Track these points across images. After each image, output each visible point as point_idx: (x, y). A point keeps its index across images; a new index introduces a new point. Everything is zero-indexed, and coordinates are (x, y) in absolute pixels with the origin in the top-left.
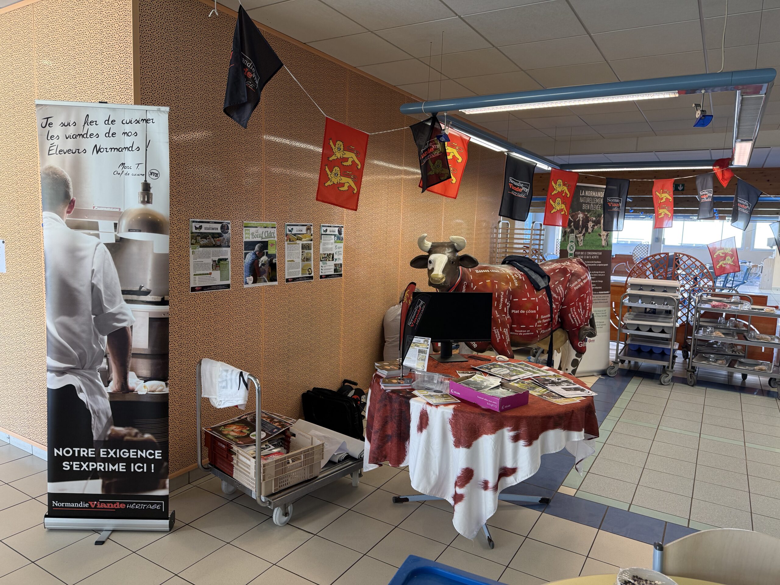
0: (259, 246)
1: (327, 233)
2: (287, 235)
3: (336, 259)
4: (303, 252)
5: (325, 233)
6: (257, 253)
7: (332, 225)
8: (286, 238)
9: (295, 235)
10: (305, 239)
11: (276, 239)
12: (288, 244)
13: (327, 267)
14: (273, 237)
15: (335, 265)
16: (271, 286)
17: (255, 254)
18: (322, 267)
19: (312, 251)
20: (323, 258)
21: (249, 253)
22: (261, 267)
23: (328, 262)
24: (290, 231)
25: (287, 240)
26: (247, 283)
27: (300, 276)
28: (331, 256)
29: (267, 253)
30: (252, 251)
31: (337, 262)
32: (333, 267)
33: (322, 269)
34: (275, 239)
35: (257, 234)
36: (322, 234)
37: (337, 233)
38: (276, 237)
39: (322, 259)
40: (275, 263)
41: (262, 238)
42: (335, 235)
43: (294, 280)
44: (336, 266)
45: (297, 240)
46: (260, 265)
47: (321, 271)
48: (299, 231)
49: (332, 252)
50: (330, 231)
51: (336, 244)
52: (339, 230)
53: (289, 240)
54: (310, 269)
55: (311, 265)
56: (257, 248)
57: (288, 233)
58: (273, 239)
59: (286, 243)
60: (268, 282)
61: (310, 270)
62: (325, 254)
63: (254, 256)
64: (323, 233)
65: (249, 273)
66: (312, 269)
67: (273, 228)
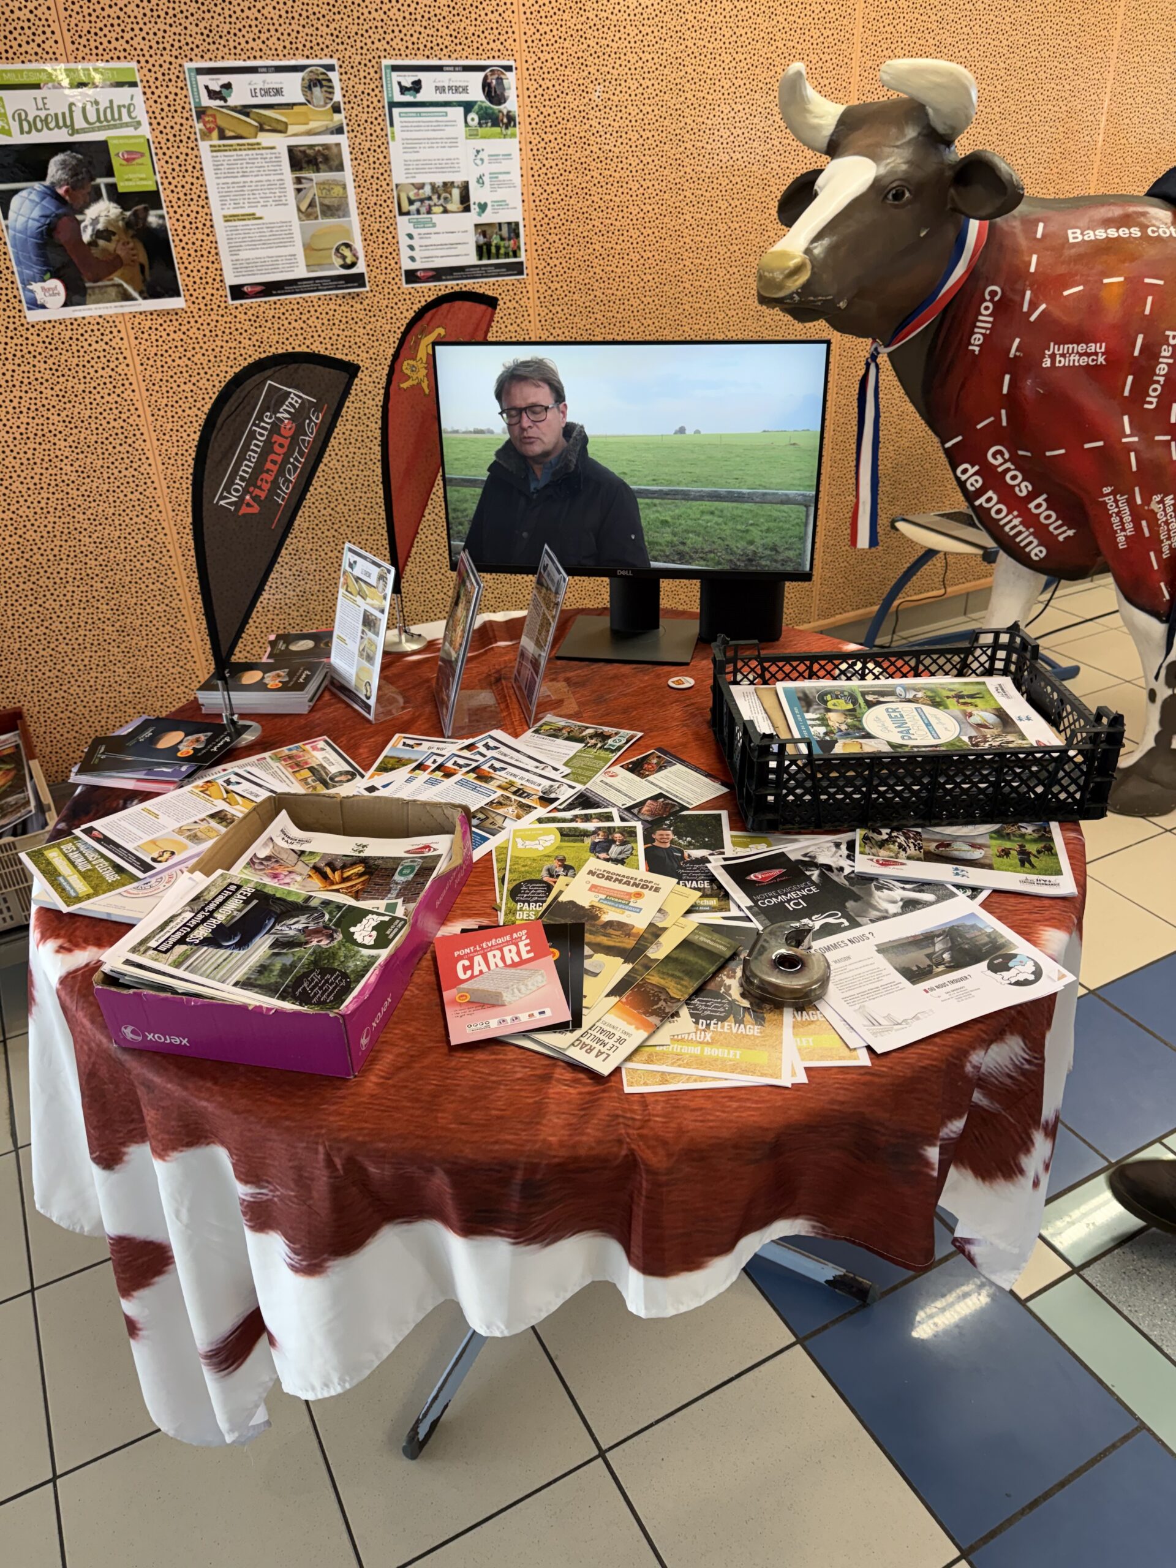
0: (64, 164)
1: (421, 97)
2: (201, 112)
3: (483, 207)
4: (298, 180)
5: (407, 98)
6: (61, 191)
7: (445, 62)
8: (199, 126)
9: (245, 110)
10: (303, 128)
11: (145, 130)
12: (214, 149)
13: (435, 240)
14: (127, 125)
15: (482, 229)
16: (160, 313)
17: (51, 192)
18: (410, 236)
19: (348, 175)
20: (411, 202)
21: (24, 193)
22: (93, 244)
23: (438, 218)
24: (212, 94)
25: (206, 135)
26: (34, 305)
27: (300, 272)
28: (456, 193)
29: (112, 188)
30: (37, 185)
31: (488, 217)
32: (471, 240)
33: (411, 248)
34: (139, 132)
35: (43, 114)
36: (393, 105)
37: (476, 94)
38: (144, 119)
39: (405, 206)
40: (163, 229)
41: (74, 131)
42: (468, 107)
43: (270, 289)
44: (484, 234)
45: (262, 129)
46: (86, 237)
47: (405, 253)
48: (267, 92)
49: (458, 179)
50: (440, 89)
51: (478, 143)
52: (486, 85)
53: (215, 134)
54: (347, 245)
55: (348, 232)
56: (55, 169)
57: (206, 102)
58: (129, 131)
59: (204, 146)
60: (140, 301)
61: (346, 252)
62: (421, 186)
63: (50, 205)
64: (398, 97)
65: (37, 269)
66: (358, 245)
67: (120, 84)
